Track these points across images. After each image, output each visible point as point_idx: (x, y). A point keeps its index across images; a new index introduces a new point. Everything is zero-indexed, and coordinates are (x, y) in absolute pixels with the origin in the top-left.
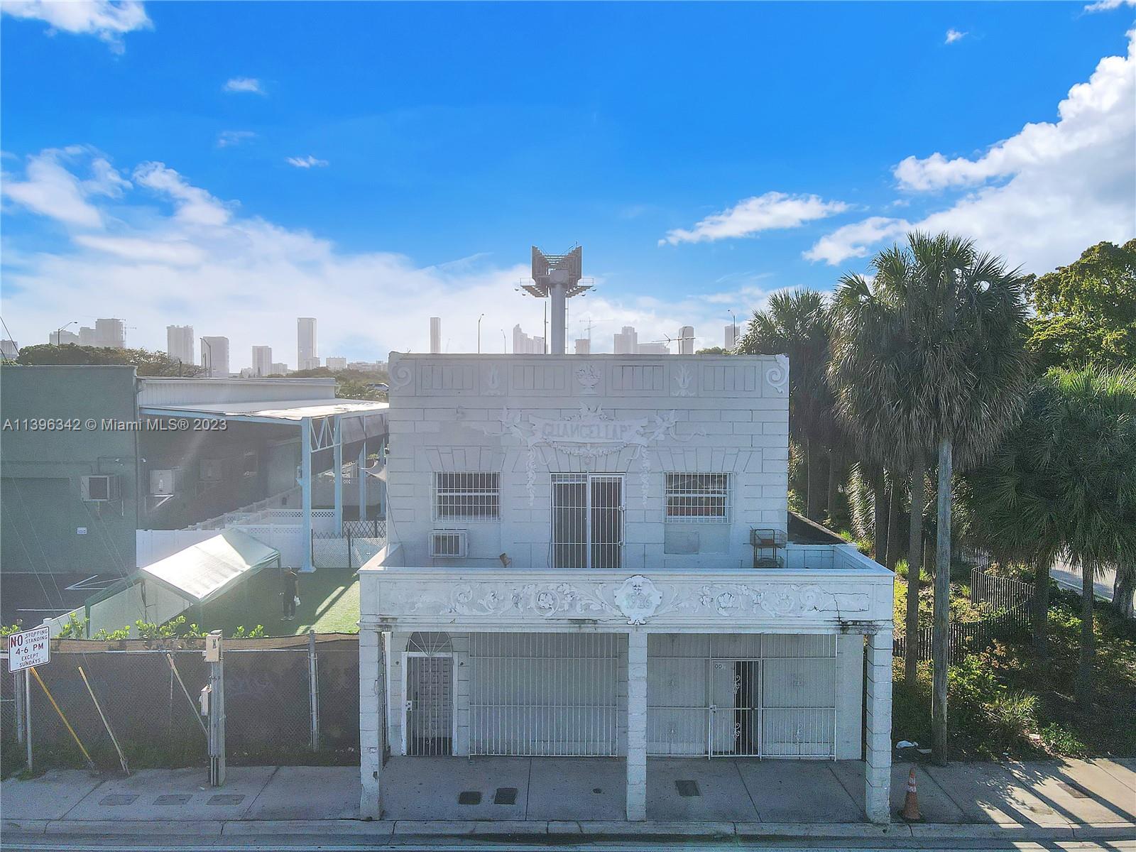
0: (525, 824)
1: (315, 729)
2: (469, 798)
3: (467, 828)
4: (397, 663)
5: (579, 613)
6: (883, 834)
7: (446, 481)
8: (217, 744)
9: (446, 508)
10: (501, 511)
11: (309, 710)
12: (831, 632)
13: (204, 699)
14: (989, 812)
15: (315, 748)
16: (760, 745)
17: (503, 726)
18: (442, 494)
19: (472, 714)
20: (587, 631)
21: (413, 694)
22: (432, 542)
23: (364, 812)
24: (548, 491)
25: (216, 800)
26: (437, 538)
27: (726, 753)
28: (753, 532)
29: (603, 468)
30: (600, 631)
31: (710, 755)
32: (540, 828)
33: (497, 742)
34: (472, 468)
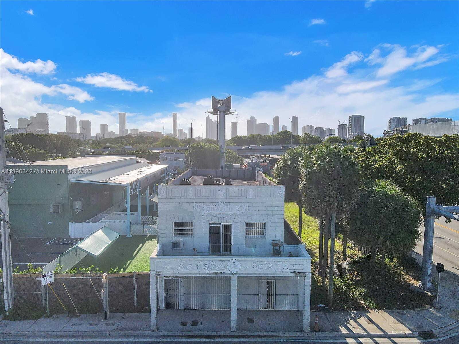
0: (201, 332)
1: (136, 301)
2: (184, 324)
3: (183, 333)
4: (161, 281)
5: (216, 270)
6: (307, 335)
7: (176, 225)
8: (106, 308)
9: (177, 233)
10: (194, 234)
11: (134, 295)
12: (292, 276)
13: (102, 294)
14: (340, 328)
15: (136, 307)
16: (274, 305)
17: (194, 299)
18: (175, 229)
19: (185, 296)
20: (219, 275)
21: (166, 290)
22: (172, 245)
23: (152, 329)
24: (208, 228)
25: (107, 324)
26: (174, 243)
27: (264, 308)
28: (273, 241)
29: (225, 221)
30: (222, 275)
31: (259, 309)
32: (205, 333)
33: (193, 305)
34: (185, 221)
